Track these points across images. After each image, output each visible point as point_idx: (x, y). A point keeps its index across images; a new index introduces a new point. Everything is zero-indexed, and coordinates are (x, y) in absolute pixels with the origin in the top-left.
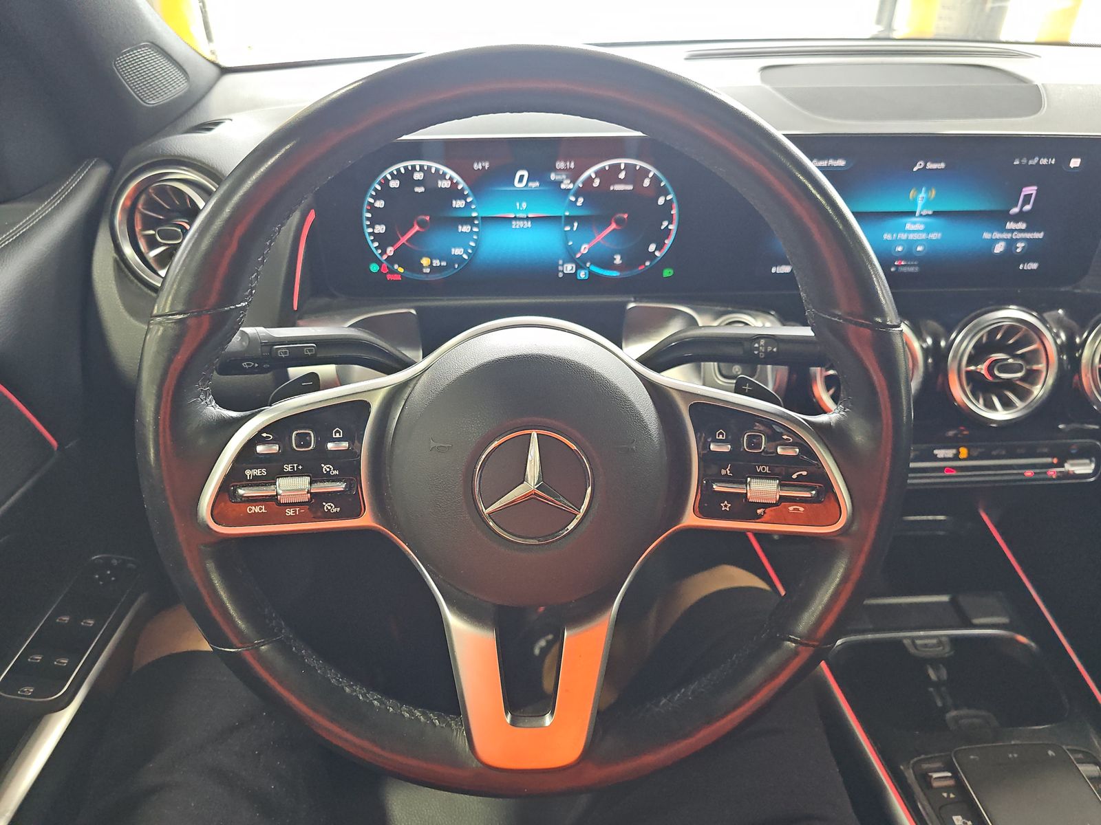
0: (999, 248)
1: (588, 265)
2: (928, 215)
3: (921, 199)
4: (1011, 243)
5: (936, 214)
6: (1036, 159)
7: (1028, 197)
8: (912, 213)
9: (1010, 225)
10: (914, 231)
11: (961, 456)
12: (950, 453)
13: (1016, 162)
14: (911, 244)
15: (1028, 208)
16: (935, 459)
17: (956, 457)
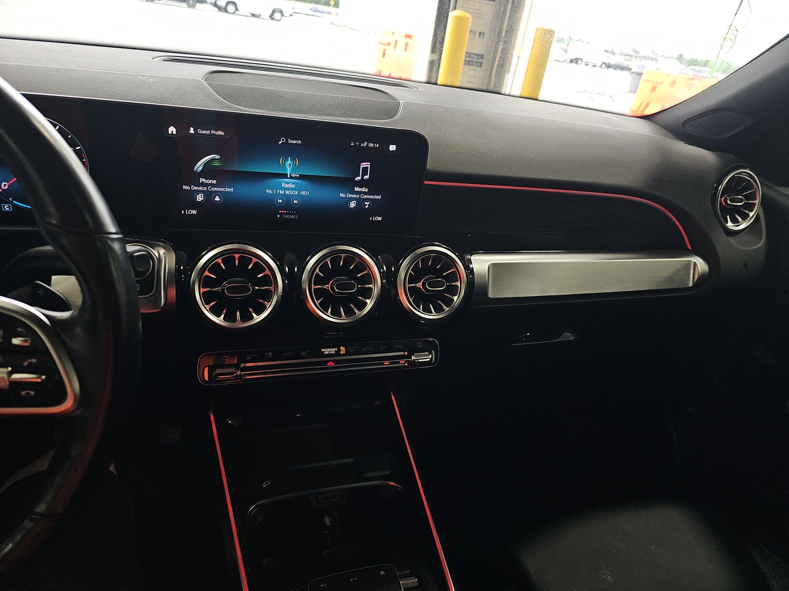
0: (353, 205)
1: (10, 199)
2: (295, 178)
3: (289, 166)
4: (360, 202)
5: (302, 177)
6: (366, 144)
7: (365, 169)
8: (284, 176)
9: (357, 189)
10: (288, 189)
11: (342, 353)
12: (333, 351)
13: (352, 144)
14: (288, 198)
15: (367, 177)
16: (323, 355)
17: (338, 353)
